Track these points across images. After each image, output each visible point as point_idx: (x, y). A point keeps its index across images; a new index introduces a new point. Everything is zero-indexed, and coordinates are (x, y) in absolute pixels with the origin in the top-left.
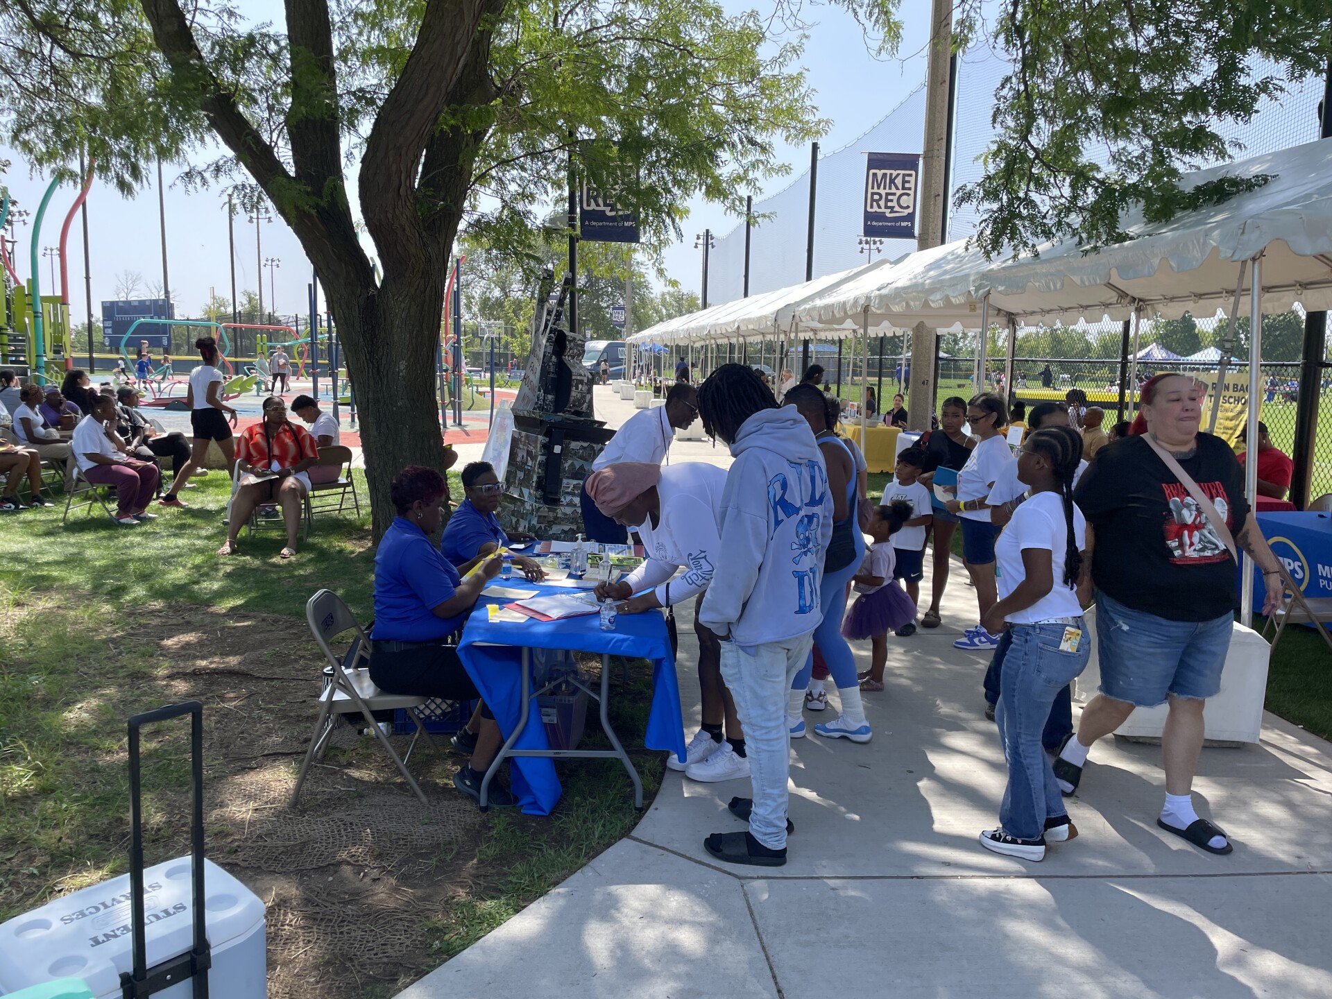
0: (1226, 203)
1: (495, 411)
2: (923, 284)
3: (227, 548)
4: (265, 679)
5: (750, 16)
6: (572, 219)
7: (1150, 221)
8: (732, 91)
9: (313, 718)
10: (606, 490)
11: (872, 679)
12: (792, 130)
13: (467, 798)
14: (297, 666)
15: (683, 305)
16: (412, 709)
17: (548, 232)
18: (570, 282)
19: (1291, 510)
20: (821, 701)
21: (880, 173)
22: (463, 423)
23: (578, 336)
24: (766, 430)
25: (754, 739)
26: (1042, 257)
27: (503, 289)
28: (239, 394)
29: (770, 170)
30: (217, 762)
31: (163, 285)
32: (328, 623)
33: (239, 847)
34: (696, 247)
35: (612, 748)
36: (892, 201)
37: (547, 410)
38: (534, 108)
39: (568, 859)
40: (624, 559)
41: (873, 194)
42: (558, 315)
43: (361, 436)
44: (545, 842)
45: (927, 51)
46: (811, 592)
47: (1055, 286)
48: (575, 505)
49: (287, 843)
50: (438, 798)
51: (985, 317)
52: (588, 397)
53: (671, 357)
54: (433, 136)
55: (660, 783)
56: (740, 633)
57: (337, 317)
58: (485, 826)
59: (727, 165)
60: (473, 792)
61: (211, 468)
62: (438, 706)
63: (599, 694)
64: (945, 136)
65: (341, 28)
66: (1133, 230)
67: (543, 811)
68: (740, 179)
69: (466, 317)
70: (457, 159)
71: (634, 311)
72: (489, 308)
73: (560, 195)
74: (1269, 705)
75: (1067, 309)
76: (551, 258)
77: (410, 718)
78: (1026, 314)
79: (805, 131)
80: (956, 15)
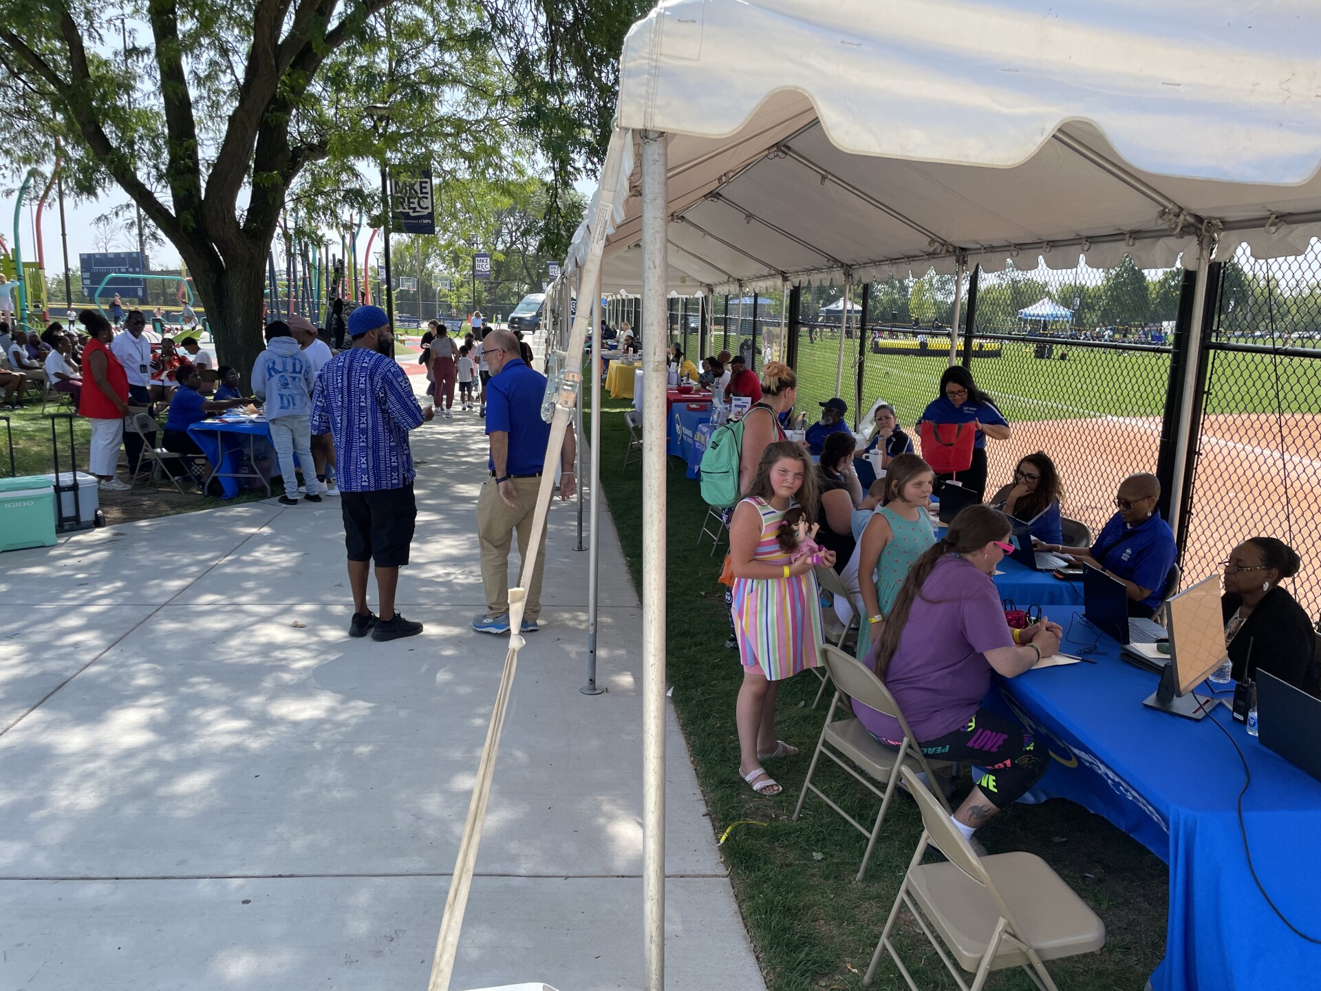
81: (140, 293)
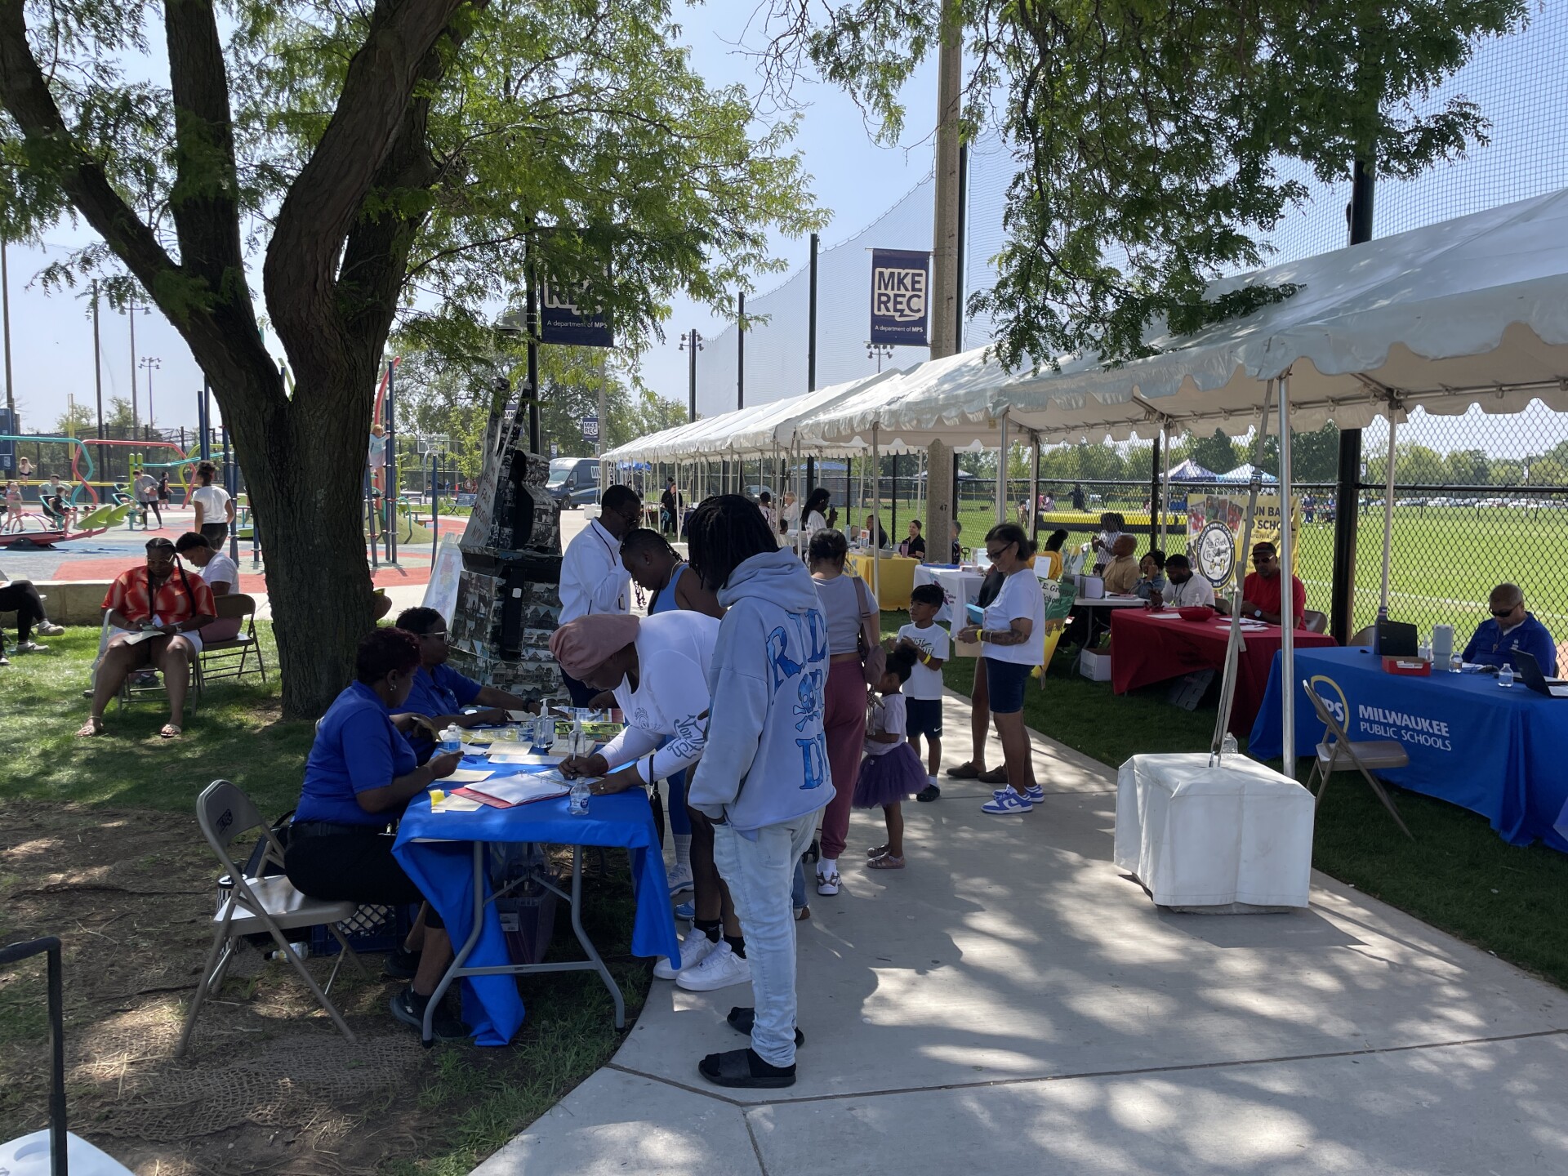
0: (1252, 315)
1: (439, 545)
2: (936, 399)
3: (90, 728)
4: (142, 894)
5: (735, 89)
6: (531, 318)
7: (1175, 333)
8: (717, 174)
9: (206, 942)
10: (573, 649)
11: (890, 854)
12: (788, 221)
13: (406, 1031)
14: (183, 876)
15: (668, 417)
16: (335, 925)
17: (502, 334)
18: (529, 394)
19: (1333, 645)
20: (834, 885)
21: (887, 272)
22: (399, 560)
23: (540, 458)
24: (761, 576)
25: (757, 938)
26: (1064, 371)
27: (448, 396)
28: (106, 527)
29: (762, 266)
30: (79, 1004)
31: (5, 391)
32: (224, 822)
33: (110, 1112)
34: (681, 349)
35: (585, 957)
36: (901, 303)
37: (503, 546)
38: (483, 189)
39: (534, 1099)
40: (600, 726)
41: (880, 295)
42: (516, 433)
43: (267, 581)
44: (506, 1080)
45: (934, 138)
46: (820, 762)
47: (1077, 404)
48: (540, 660)
49: (173, 1104)
50: (370, 1034)
51: (1005, 435)
52: (554, 529)
53: (654, 476)
54: (357, 223)
55: (645, 996)
56: (737, 816)
57: (236, 436)
58: (429, 1065)
59: (714, 259)
60: (414, 1020)
61: (68, 625)
62: (368, 918)
63: (570, 893)
64: (956, 232)
65: (240, 87)
66: (1156, 343)
67: (500, 1038)
68: (728, 275)
69: (401, 428)
70: (388, 247)
71: (610, 422)
72: (430, 418)
73: (516, 289)
74: (1318, 863)
75: (1092, 426)
76: (507, 360)
77: (332, 935)
78: (1049, 430)
79: (802, 222)
80: (964, 101)
81: (7, 463)
